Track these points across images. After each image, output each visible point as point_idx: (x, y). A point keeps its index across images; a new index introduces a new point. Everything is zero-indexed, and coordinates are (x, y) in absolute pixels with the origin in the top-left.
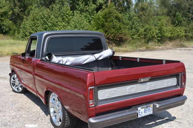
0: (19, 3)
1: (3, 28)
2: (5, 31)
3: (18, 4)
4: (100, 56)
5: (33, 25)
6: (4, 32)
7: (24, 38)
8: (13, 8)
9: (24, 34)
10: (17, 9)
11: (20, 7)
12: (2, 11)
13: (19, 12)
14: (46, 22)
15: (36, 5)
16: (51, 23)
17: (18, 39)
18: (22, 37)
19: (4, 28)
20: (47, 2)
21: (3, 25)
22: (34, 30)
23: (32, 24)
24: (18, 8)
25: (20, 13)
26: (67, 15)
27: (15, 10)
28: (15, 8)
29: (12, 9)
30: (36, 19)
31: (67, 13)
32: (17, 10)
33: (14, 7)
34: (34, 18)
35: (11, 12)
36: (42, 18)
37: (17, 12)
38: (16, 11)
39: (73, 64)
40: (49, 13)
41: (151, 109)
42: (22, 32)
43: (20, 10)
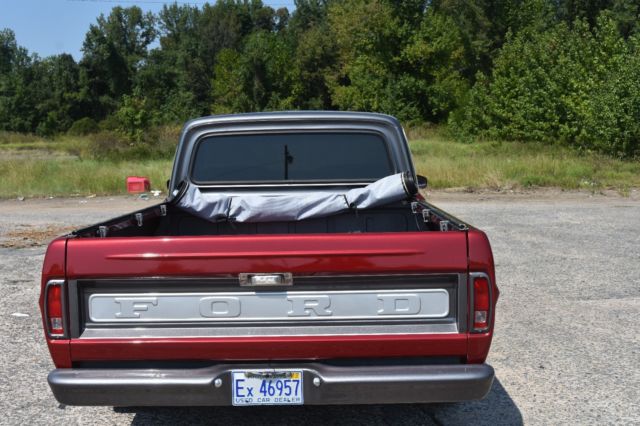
0: (490, 19)
1: (433, 103)
2: (439, 112)
3: (487, 23)
4: (362, 198)
5: (506, 89)
6: (435, 113)
7: (476, 134)
8: (468, 39)
9: (477, 122)
10: (482, 40)
11: (491, 35)
12: (430, 50)
13: (485, 51)
14: (543, 80)
15: (541, 21)
16: (557, 81)
17: (454, 136)
18: (471, 131)
19: (435, 101)
20: (579, 8)
21: (432, 93)
22: (508, 106)
23: (501, 88)
24: (484, 36)
25: (490, 51)
26: (604, 51)
27: (476, 43)
28: (474, 39)
29: (465, 41)
30: (516, 69)
31: (605, 44)
32: (480, 44)
33: (470, 36)
34: (507, 68)
35: (461, 49)
36: (532, 67)
37: (480, 49)
38: (477, 47)
39: (262, 216)
40: (554, 48)
41: (293, 385)
42: (470, 113)
43: (491, 42)
